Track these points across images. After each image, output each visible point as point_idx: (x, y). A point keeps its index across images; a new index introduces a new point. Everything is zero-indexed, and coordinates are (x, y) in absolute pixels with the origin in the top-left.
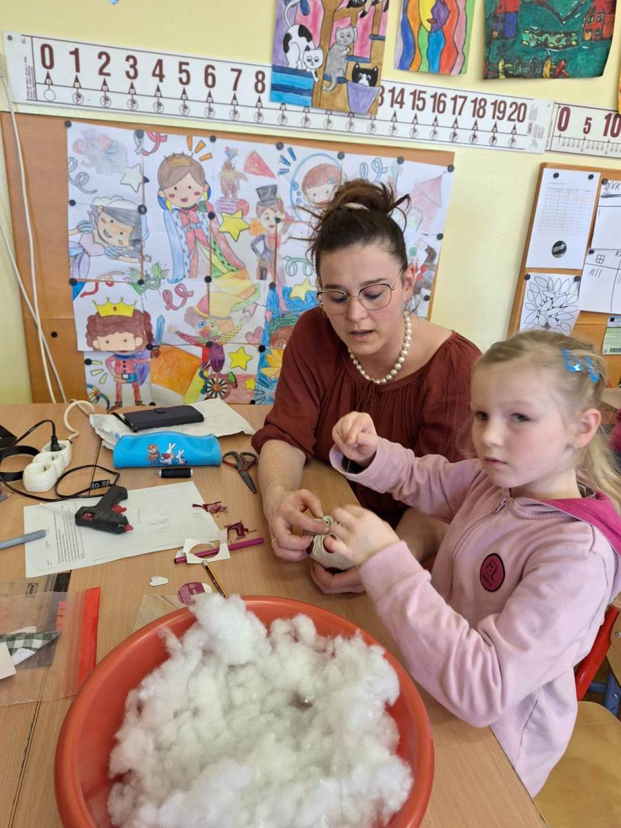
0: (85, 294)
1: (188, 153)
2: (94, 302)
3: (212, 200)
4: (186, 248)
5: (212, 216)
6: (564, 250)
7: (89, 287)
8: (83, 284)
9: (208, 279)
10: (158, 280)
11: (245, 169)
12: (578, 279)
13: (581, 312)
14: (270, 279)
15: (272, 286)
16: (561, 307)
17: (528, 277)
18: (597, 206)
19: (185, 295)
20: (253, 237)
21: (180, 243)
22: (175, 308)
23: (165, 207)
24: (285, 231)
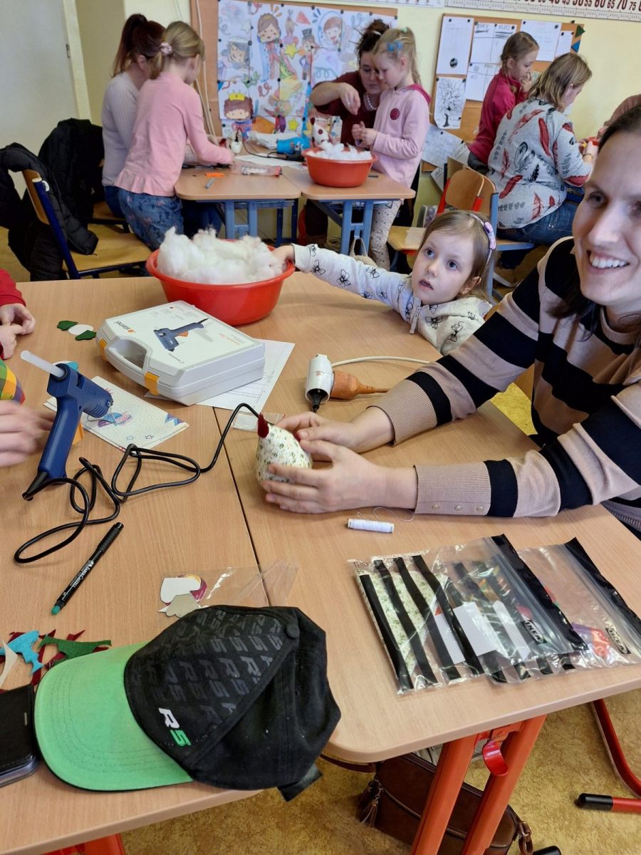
0: (224, 88)
1: (271, 13)
2: (228, 93)
3: (282, 38)
4: (269, 63)
5: (281, 46)
6: (456, 64)
7: (226, 84)
8: (223, 83)
9: (279, 80)
10: (256, 81)
11: (297, 20)
12: (464, 81)
13: (467, 100)
14: (308, 79)
15: (309, 83)
16: (456, 97)
17: (438, 80)
18: (473, 38)
19: (268, 88)
20: (300, 57)
21: (266, 61)
22: (264, 96)
23: (260, 41)
24: (315, 53)
